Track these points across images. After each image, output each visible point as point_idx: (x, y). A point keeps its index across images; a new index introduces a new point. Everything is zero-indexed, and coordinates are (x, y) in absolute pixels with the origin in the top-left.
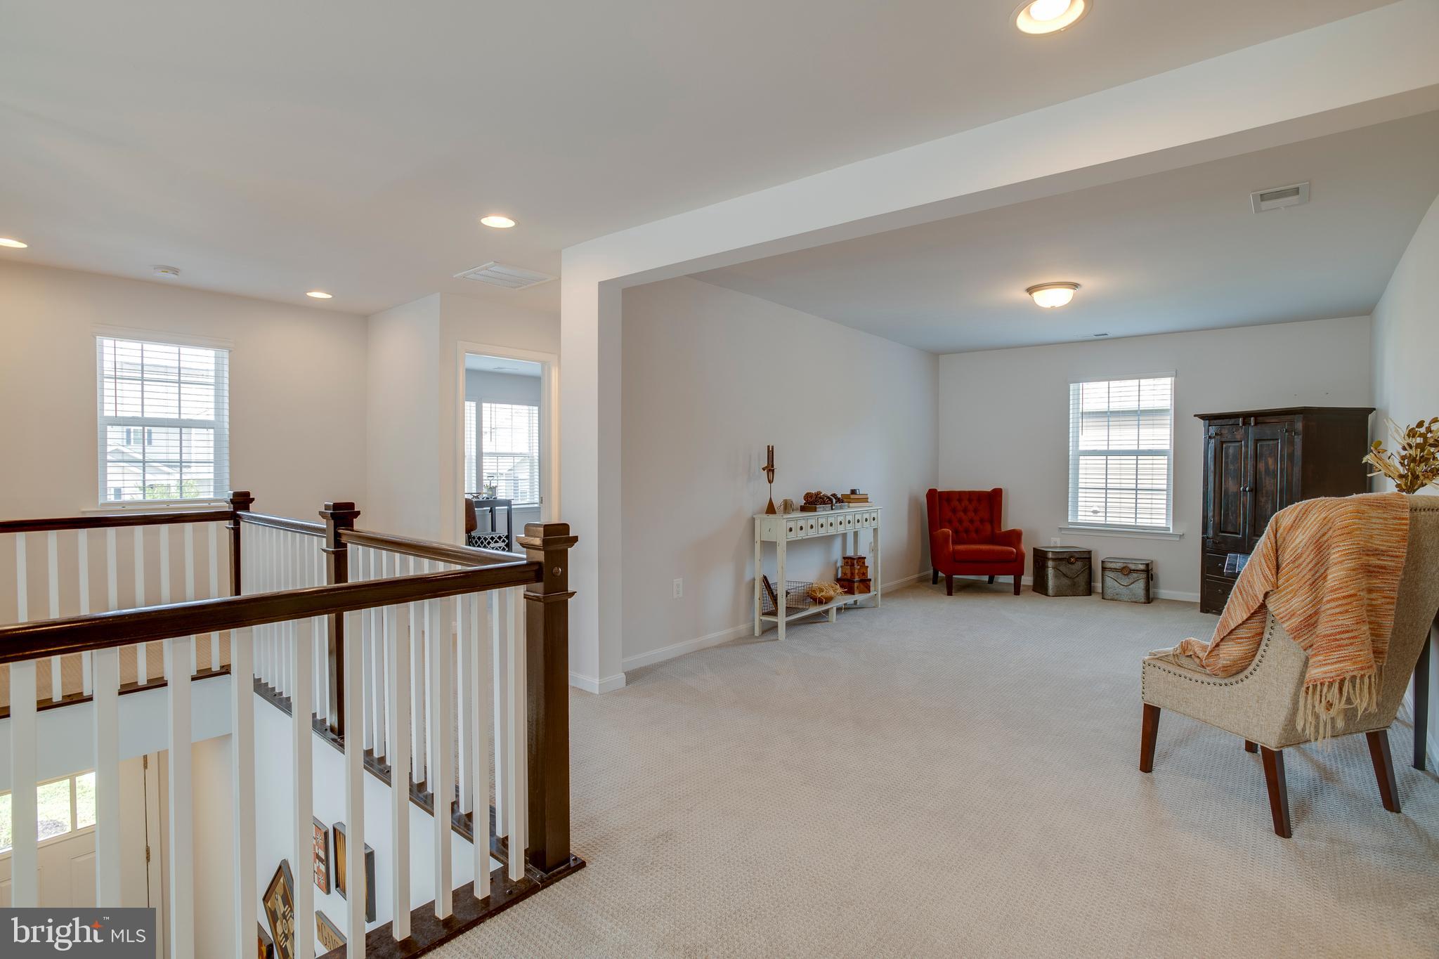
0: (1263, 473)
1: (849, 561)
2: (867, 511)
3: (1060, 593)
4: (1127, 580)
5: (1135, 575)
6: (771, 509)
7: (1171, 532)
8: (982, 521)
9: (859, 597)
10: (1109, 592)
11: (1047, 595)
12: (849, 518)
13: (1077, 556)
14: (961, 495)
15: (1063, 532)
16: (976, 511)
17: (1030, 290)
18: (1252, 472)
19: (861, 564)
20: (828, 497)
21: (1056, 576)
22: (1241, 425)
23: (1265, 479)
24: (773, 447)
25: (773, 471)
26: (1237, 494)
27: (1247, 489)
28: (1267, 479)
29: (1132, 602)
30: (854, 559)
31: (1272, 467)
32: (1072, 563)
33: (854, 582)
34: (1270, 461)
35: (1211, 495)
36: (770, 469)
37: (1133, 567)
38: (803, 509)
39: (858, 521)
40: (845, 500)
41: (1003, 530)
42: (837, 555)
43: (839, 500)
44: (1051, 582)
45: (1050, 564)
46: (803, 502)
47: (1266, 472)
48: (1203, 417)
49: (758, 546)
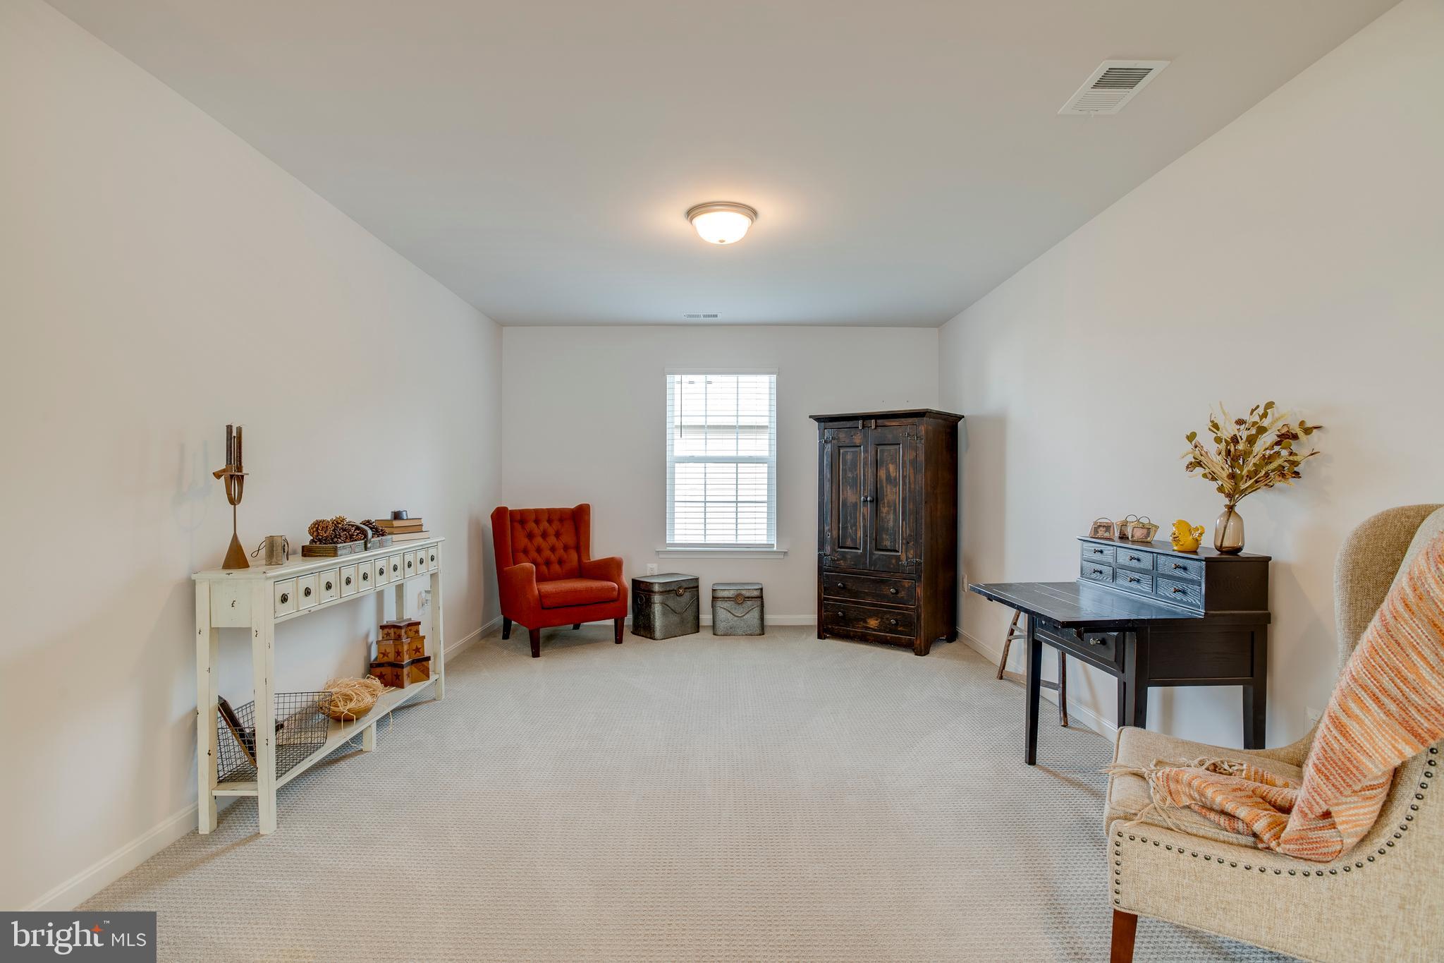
0: (884, 481)
1: (392, 631)
2: (423, 548)
3: (668, 635)
4: (742, 609)
5: (749, 603)
6: (236, 559)
7: (775, 549)
8: (566, 548)
9: (411, 690)
10: (721, 626)
11: (653, 638)
12: (396, 560)
13: (685, 585)
14: (538, 515)
15: (661, 556)
16: (558, 535)
17: (691, 213)
18: (872, 480)
19: (412, 634)
20: (358, 528)
21: (664, 614)
22: (860, 428)
23: (886, 487)
24: (239, 430)
25: (241, 479)
26: (855, 505)
27: (868, 499)
28: (889, 487)
29: (746, 635)
30: (400, 628)
31: (893, 474)
32: (681, 595)
33: (402, 667)
34: (891, 467)
35: (828, 507)
36: (234, 476)
37: (747, 594)
38: (307, 552)
39: (410, 565)
40: (387, 530)
41: (592, 560)
42: (368, 624)
43: (378, 532)
44: (658, 622)
45: (657, 599)
46: (307, 539)
47: (887, 479)
48: (819, 419)
49: (203, 641)
